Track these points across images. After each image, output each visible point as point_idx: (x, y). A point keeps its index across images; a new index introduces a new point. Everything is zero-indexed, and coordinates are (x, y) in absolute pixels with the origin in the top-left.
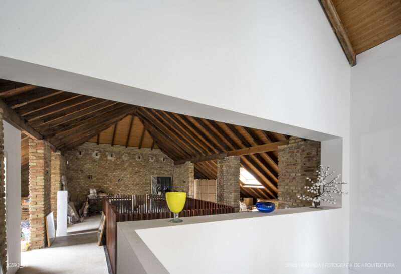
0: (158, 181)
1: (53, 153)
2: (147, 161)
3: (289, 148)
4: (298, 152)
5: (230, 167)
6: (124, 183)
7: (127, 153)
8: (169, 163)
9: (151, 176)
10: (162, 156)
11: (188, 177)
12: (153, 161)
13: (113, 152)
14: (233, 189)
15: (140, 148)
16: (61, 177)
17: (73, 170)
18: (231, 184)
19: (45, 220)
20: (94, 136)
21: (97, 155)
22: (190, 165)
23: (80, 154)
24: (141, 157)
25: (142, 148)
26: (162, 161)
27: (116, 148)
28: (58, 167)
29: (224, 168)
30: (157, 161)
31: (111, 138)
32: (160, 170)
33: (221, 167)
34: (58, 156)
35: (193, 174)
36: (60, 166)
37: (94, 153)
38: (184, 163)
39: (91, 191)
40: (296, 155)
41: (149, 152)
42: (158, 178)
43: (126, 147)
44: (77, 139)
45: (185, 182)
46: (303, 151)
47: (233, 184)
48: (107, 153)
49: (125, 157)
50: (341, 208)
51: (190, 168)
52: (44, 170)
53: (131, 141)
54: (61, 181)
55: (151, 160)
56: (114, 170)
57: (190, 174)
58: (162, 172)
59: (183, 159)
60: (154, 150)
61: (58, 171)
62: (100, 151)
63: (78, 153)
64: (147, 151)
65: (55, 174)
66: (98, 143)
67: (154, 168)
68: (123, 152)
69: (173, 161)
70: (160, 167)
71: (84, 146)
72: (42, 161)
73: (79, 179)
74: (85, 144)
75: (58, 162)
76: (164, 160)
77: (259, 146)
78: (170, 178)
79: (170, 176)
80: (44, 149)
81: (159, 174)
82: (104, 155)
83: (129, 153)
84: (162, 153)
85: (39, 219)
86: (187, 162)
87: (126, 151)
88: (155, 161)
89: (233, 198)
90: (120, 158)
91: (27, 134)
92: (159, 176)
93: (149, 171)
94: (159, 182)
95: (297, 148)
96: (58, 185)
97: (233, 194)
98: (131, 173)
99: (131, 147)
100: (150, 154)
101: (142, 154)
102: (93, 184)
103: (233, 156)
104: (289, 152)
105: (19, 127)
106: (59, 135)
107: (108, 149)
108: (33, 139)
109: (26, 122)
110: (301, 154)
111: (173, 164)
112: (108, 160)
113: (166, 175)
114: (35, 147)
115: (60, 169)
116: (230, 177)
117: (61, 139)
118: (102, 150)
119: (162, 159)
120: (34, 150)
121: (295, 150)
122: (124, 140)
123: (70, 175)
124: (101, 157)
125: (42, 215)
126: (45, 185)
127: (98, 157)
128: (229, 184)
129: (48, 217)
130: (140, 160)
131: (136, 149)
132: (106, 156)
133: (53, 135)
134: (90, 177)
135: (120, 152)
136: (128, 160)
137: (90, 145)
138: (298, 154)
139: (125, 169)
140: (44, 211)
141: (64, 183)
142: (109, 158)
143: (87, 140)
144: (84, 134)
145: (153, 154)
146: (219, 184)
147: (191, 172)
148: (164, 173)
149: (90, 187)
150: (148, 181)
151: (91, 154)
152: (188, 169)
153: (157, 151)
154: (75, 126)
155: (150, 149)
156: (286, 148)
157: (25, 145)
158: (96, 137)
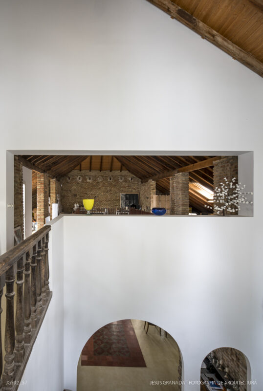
0: (126, 197)
1: (51, 180)
2: (117, 181)
3: (221, 163)
4: (228, 166)
5: (178, 182)
6: (99, 200)
7: (101, 176)
8: (136, 182)
9: (120, 194)
10: (130, 176)
11: (150, 194)
12: (122, 181)
13: (90, 176)
14: (181, 203)
15: (111, 171)
16: (56, 195)
17: (65, 190)
18: (179, 198)
19: (44, 220)
20: (77, 165)
21: (80, 179)
22: (152, 183)
23: (69, 179)
24: (112, 178)
25: (113, 171)
26: (129, 181)
27: (93, 173)
28: (54, 189)
29: (175, 185)
30: (126, 181)
31: (89, 165)
32: (128, 189)
33: (173, 183)
34: (54, 182)
35: (155, 191)
36: (56, 188)
37: (78, 178)
38: (147, 181)
39: (75, 206)
40: (226, 169)
41: (119, 174)
42: (126, 195)
43: (100, 171)
44: (65, 170)
45: (148, 198)
46: (232, 165)
47: (181, 198)
48: (87, 177)
49: (99, 180)
50: (253, 216)
51: (152, 185)
52: (44, 190)
53: (104, 166)
54: (56, 198)
55: (120, 180)
56: (92, 189)
57: (152, 191)
58: (130, 190)
59: (147, 178)
60: (123, 171)
61: (54, 192)
62: (82, 176)
63: (68, 179)
64: (117, 173)
65: (53, 193)
66: (80, 171)
67: (123, 187)
68: (98, 175)
69: (140, 180)
70: (128, 186)
71: (72, 173)
72: (43, 185)
73: (68, 196)
74: (72, 172)
75: (54, 186)
76: (131, 179)
77: (201, 162)
78: (137, 195)
79: (137, 193)
80: (44, 179)
81: (127, 192)
82: (84, 179)
83: (102, 176)
84: (130, 174)
85: (41, 219)
86: (149, 180)
87: (100, 175)
88: (123, 181)
89: (181, 211)
90: (95, 180)
91: (35, 171)
92: (127, 193)
93: (119, 189)
94: (127, 199)
95: (227, 163)
96: (54, 200)
97: (181, 207)
98: (104, 192)
99: (104, 171)
100: (119, 175)
101: (113, 176)
102: (77, 200)
103: (181, 173)
104: (221, 167)
105: (31, 168)
106: (54, 168)
107: (88, 174)
108: (39, 174)
109: (34, 165)
110: (230, 168)
111: (140, 183)
112: (87, 182)
113: (134, 192)
114: (40, 178)
115: (56, 190)
116: (179, 192)
117: (55, 171)
118: (83, 175)
119: (130, 179)
120: (39, 179)
121: (226, 165)
122: (98, 166)
123: (63, 194)
124: (82, 180)
125: (43, 217)
126: (44, 200)
127: (80, 180)
128: (178, 198)
129: (46, 219)
130: (111, 181)
131: (108, 172)
132: (86, 180)
133: (50, 169)
134: (75, 195)
135: (96, 176)
136: (102, 181)
137: (75, 172)
138: (228, 168)
139: (100, 189)
140: (44, 214)
141: (58, 199)
142: (88, 181)
143: (73, 168)
144: (69, 165)
145: (122, 176)
146: (172, 199)
147: (153, 189)
148: (132, 191)
149: (75, 202)
150: (118, 198)
151: (76, 178)
152: (150, 187)
153: (125, 172)
154: (61, 162)
155: (119, 171)
156: (219, 163)
157: (34, 177)
158: (79, 166)
